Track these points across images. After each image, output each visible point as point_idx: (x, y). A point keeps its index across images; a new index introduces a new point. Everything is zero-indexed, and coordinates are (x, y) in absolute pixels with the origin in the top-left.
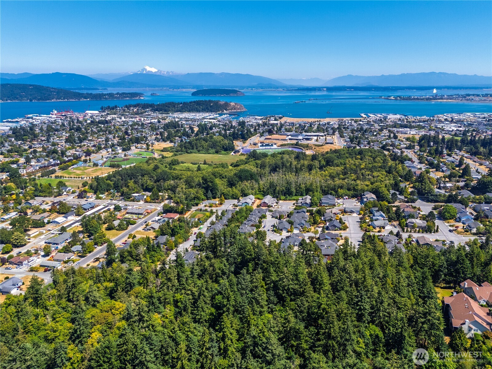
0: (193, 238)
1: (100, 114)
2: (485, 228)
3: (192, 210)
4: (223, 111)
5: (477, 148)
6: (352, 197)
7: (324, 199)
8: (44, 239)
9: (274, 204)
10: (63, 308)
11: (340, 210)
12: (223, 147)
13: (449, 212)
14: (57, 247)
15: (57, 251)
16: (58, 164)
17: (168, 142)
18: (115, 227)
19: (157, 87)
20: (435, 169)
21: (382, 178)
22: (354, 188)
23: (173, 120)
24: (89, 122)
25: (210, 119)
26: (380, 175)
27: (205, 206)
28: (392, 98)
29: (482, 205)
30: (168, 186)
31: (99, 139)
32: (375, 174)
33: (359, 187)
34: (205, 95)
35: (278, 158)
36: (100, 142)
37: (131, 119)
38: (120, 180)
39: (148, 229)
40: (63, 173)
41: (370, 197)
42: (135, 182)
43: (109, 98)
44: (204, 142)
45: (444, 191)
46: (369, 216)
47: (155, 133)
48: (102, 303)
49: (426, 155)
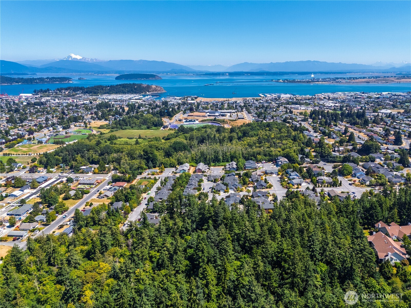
0: (144, 202)
1: (34, 97)
2: (375, 181)
3: (137, 178)
4: (146, 93)
5: (354, 119)
6: (268, 161)
7: (247, 164)
8: (5, 211)
9: (207, 170)
10: (47, 272)
11: (263, 172)
12: (153, 123)
13: (346, 170)
14: (20, 218)
15: (21, 222)
16: (4, 143)
17: (103, 120)
18: (71, 197)
19: (83, 72)
20: (327, 137)
21: (290, 145)
22: (269, 153)
23: (103, 101)
24: (25, 104)
25: (136, 99)
26: (288, 143)
27: (148, 174)
28: (281, 81)
29: (369, 163)
30: (112, 159)
31: (39, 119)
32: (284, 142)
33: (274, 153)
34: (127, 79)
35: (203, 131)
36: (40, 121)
37: (64, 101)
38: (68, 155)
39: (102, 197)
40: (10, 151)
41: (284, 160)
42: (82, 157)
43: (40, 82)
44: (136, 119)
45: (338, 153)
46: (286, 176)
47: (90, 113)
48: (83, 264)
49: (318, 126)
